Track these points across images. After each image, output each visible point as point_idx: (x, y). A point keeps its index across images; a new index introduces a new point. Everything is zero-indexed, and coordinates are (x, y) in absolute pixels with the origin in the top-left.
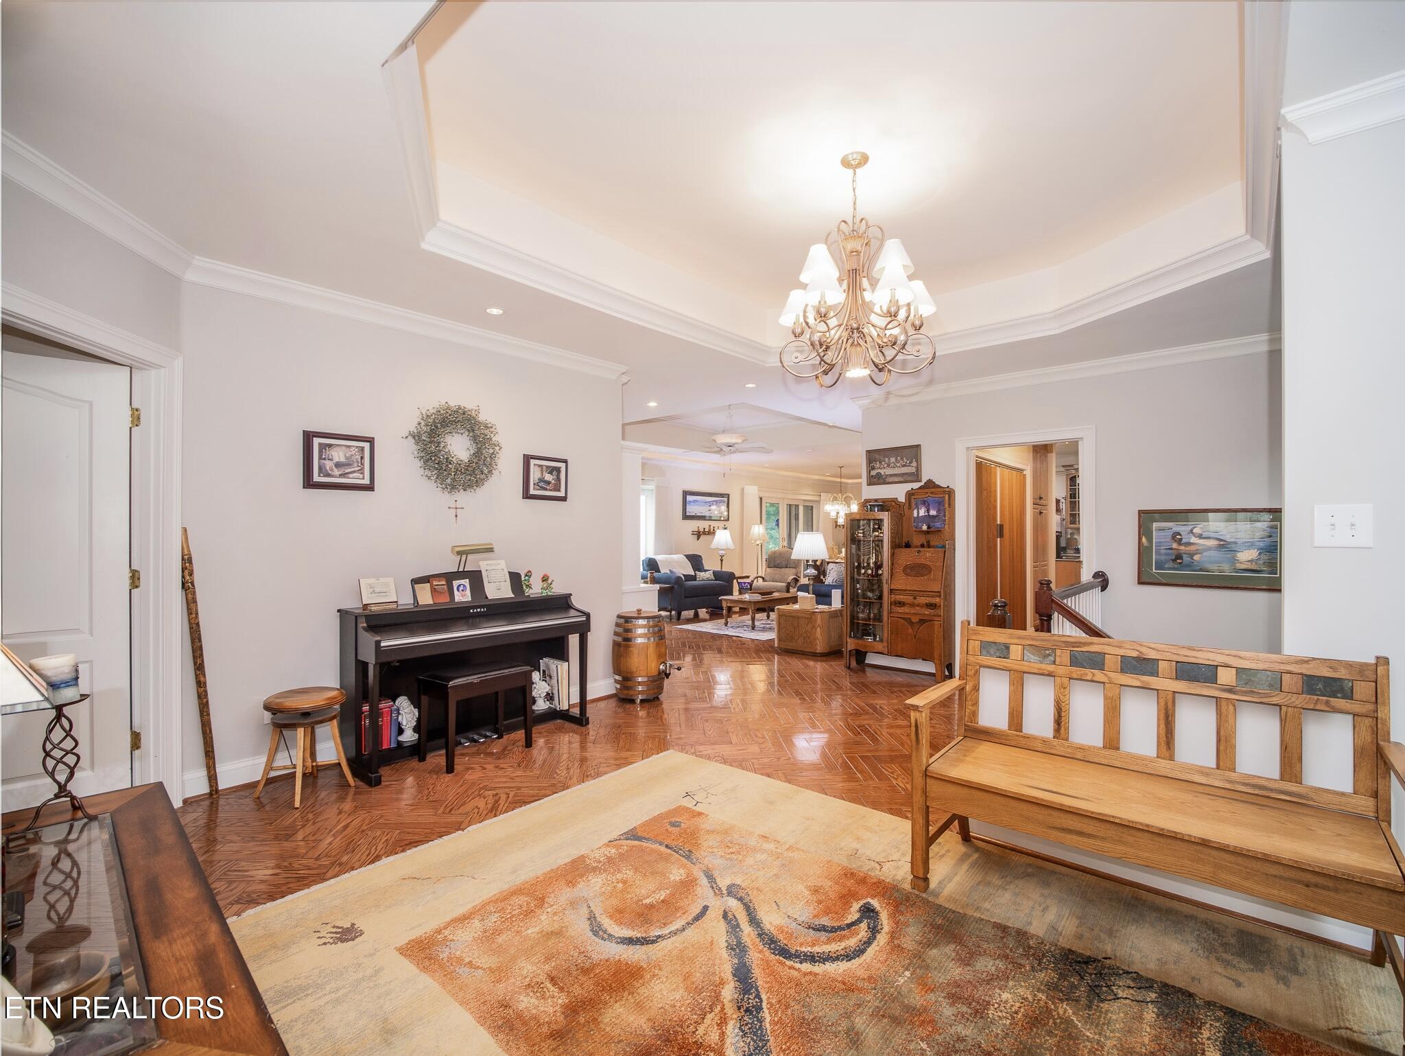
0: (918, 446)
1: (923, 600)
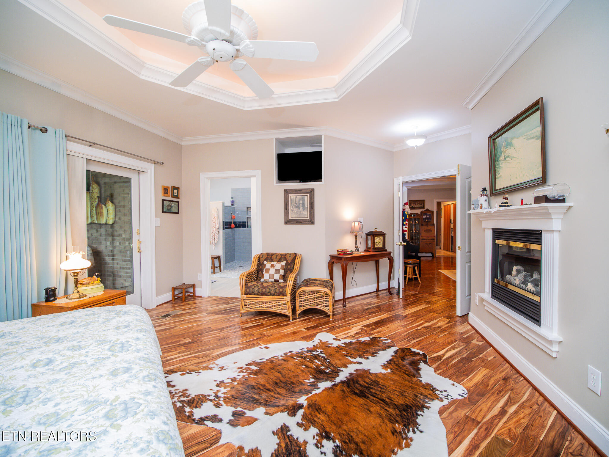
0: (424, 200)
1: (430, 238)
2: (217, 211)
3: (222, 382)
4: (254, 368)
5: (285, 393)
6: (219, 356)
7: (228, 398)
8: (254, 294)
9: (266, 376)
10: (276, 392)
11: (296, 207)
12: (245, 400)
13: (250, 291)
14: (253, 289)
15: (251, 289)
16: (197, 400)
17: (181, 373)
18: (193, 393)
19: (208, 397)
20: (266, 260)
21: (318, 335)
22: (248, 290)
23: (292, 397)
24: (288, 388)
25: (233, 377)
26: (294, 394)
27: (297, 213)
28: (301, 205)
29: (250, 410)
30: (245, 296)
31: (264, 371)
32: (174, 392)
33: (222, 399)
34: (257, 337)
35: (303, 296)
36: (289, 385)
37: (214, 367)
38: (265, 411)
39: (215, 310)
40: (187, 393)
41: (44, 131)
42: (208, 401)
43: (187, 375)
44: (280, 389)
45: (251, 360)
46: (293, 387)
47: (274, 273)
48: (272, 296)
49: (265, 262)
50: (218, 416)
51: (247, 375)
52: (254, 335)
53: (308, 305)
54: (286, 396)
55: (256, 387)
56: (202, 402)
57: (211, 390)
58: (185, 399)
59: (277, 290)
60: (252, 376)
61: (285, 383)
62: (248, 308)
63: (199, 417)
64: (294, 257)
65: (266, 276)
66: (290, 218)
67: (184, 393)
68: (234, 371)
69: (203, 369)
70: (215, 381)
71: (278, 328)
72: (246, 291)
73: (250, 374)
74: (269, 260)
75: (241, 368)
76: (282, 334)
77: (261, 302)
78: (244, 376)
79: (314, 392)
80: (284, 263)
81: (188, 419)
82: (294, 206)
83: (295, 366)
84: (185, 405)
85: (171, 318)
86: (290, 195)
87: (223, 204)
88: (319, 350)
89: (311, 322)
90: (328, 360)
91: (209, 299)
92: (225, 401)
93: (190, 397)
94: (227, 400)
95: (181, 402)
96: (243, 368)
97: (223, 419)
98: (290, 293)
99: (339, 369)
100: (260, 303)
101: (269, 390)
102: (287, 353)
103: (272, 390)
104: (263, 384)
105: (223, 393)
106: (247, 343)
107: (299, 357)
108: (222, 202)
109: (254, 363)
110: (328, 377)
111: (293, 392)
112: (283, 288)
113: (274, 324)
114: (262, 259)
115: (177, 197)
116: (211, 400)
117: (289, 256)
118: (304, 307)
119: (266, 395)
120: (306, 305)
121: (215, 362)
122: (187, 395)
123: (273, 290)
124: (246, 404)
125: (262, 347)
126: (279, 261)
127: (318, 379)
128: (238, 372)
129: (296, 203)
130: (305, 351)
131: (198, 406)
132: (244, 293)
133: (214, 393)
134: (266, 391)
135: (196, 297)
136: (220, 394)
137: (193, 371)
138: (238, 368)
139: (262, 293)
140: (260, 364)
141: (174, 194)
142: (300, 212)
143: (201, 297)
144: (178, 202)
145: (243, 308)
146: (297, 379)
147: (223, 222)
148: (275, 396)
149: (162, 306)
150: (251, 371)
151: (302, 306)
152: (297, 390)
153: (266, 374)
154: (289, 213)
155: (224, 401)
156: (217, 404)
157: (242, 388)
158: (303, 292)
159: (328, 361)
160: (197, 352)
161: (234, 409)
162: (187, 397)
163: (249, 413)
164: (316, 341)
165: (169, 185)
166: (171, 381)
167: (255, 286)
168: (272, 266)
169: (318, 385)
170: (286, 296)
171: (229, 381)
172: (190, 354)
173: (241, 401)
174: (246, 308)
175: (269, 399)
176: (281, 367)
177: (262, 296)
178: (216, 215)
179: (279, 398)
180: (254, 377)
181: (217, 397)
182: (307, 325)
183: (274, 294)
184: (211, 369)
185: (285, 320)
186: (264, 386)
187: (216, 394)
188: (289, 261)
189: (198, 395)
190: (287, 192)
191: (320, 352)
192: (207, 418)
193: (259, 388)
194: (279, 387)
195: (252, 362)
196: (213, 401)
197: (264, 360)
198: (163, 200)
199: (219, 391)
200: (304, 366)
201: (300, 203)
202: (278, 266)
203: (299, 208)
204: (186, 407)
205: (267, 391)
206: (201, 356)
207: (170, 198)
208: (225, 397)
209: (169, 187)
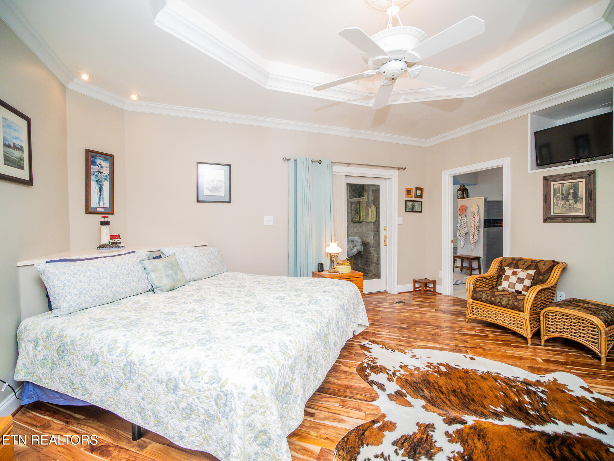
2: (477, 207)
3: (406, 366)
4: (443, 369)
5: (456, 403)
6: (420, 347)
7: (401, 379)
8: (482, 301)
9: (449, 380)
10: (448, 397)
11: (563, 199)
12: (414, 388)
13: (477, 296)
14: (480, 295)
15: (478, 294)
16: (379, 368)
17: (381, 346)
18: (379, 363)
19: (387, 371)
20: (509, 265)
21: (558, 373)
22: (475, 295)
23: (461, 411)
24: (464, 401)
25: (418, 367)
26: (465, 409)
27: (563, 206)
28: (571, 196)
29: (411, 397)
30: (472, 300)
31: (451, 376)
32: (368, 356)
33: (396, 377)
34: (470, 346)
35: (552, 319)
36: (467, 400)
37: (408, 353)
38: (424, 405)
39: (446, 309)
40: (375, 361)
41: (320, 162)
42: (385, 373)
43: (385, 349)
44: (453, 397)
45: (445, 361)
46: (470, 403)
47: (515, 282)
48: (504, 307)
49: (506, 268)
50: (385, 386)
51: (431, 371)
52: (468, 343)
53: (561, 332)
54: (455, 406)
55: (432, 384)
56: (381, 371)
57: (394, 367)
58: (372, 364)
59: (511, 302)
60: (435, 374)
61: (464, 396)
62: (476, 315)
63: (372, 380)
64: (550, 265)
65: (505, 284)
66: (552, 214)
67: (373, 360)
68: (423, 363)
69: (398, 351)
70: (401, 363)
71: (504, 346)
72: (473, 295)
73: (436, 372)
74: (513, 266)
75: (431, 364)
76: (505, 354)
77: (490, 311)
78: (428, 371)
79: (490, 420)
80: (532, 272)
81: (364, 376)
82: (559, 197)
83: (490, 388)
84: (369, 367)
85: (402, 305)
86: (552, 184)
87: (485, 199)
88: (541, 388)
89: (560, 355)
90: (544, 403)
91: (447, 298)
92: (398, 380)
93: (376, 365)
94: (399, 380)
95: (368, 364)
96: (432, 365)
97: (386, 390)
98: (529, 309)
99: (552, 419)
100: (489, 313)
101: (442, 393)
102: (493, 373)
103: (445, 394)
104: (441, 385)
105: (400, 374)
106: (454, 347)
107: (505, 382)
108: (483, 197)
109: (447, 366)
110: (526, 418)
111: (466, 407)
112: (520, 302)
113: (502, 341)
114: (503, 263)
115: (421, 197)
116: (388, 374)
117: (542, 263)
118: (553, 334)
119: (435, 394)
120: (558, 331)
121: (413, 350)
122: (375, 362)
123: (504, 301)
124: (413, 391)
125: (468, 356)
126: (528, 268)
127: (510, 413)
128: (425, 365)
129: (563, 194)
130: (519, 381)
131: (376, 372)
132: (471, 297)
133: (394, 370)
134: (439, 391)
135: (436, 294)
136: (397, 373)
137: (391, 348)
138: (428, 363)
139: (490, 301)
140: (452, 369)
141: (418, 194)
142: (570, 205)
143: (441, 294)
144: (422, 202)
145: (470, 313)
146: (482, 400)
147: (485, 220)
148: (444, 400)
149: (403, 294)
150: (438, 369)
151: (550, 331)
152: (472, 407)
153: (451, 379)
154: (550, 207)
155: (396, 379)
156: (391, 378)
157: (419, 378)
158: (551, 313)
159: (544, 405)
160: (403, 337)
161: (400, 389)
162: (374, 363)
163: (409, 398)
164: (548, 378)
165: (413, 186)
166: (371, 349)
167: (484, 292)
168: (514, 273)
169: (503, 417)
170: (523, 311)
171: (413, 368)
172: (398, 336)
173: (410, 387)
174: (473, 314)
175: (436, 399)
176: (472, 381)
177: (491, 306)
178: (476, 213)
179: (446, 404)
180: (436, 376)
181: (394, 374)
182: (550, 357)
183: (507, 306)
184: (405, 353)
185: (520, 341)
186: (440, 387)
187: (394, 372)
188: (542, 271)
189: (381, 366)
190: (547, 180)
191: (540, 390)
192: (376, 383)
193: (434, 386)
194: (455, 396)
195: (445, 364)
196: (389, 375)
197: (460, 368)
198: (406, 201)
199: (398, 371)
200: (502, 393)
201: (569, 193)
202: (522, 274)
203: (568, 200)
204: (369, 369)
205: (440, 393)
206: (405, 341)
207: (414, 199)
208: (400, 377)
209: (412, 189)
